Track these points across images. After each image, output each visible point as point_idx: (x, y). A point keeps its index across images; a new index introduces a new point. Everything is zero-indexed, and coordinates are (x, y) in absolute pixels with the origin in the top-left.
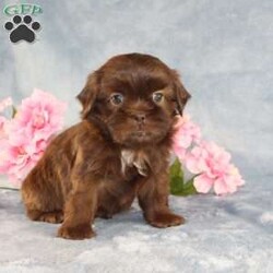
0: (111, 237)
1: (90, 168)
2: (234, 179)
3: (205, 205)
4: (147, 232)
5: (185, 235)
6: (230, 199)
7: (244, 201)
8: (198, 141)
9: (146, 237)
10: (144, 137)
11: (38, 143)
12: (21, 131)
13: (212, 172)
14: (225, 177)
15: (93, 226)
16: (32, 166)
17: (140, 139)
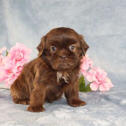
0: (52, 111)
1: (42, 80)
2: (109, 84)
3: (95, 96)
4: (69, 109)
5: (86, 110)
6: (107, 93)
7: (113, 94)
8: (92, 67)
9: (68, 111)
10: (66, 66)
11: (18, 68)
12: (10, 62)
13: (99, 81)
14: (104, 84)
15: (44, 106)
16: (16, 78)
17: (64, 67)
